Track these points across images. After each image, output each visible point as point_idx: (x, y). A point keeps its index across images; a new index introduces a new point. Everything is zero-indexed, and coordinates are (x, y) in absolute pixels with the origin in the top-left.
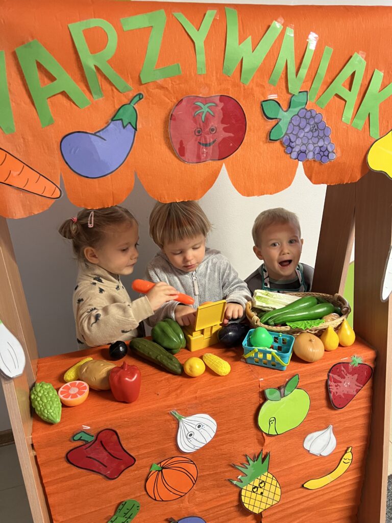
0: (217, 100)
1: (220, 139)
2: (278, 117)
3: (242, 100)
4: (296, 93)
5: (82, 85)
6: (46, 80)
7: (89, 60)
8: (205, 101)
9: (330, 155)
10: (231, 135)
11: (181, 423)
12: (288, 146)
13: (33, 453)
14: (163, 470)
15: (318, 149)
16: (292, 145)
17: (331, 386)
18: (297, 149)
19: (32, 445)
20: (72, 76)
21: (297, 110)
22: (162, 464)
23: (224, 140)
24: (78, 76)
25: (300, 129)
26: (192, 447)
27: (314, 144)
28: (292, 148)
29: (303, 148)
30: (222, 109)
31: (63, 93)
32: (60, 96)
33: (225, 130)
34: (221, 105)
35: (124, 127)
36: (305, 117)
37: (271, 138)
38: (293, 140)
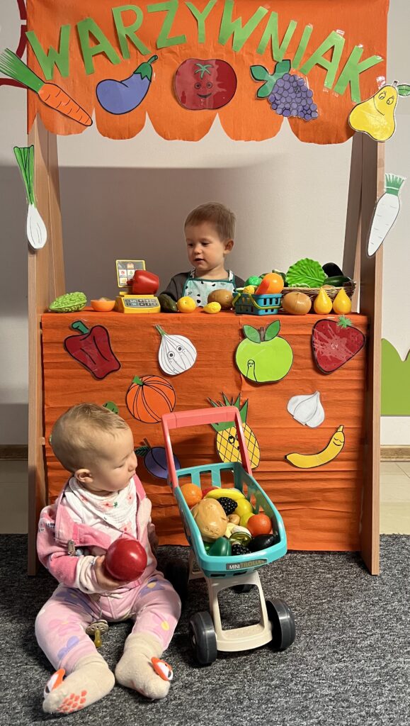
0: (214, 62)
1: (215, 93)
2: (265, 79)
3: (234, 64)
4: (280, 61)
5: (117, 48)
6: (93, 44)
7: (122, 31)
8: (205, 63)
9: (313, 114)
10: (224, 90)
11: (163, 339)
12: (274, 104)
13: (40, 331)
14: (144, 386)
15: (301, 108)
16: (278, 102)
17: (316, 343)
18: (281, 106)
19: (41, 323)
20: (111, 42)
21: (282, 74)
22: (144, 379)
23: (218, 93)
24: (115, 43)
25: (284, 90)
26: (172, 369)
27: (297, 103)
28: (277, 105)
29: (287, 106)
30: (218, 70)
31: (103, 53)
32: (101, 56)
33: (220, 86)
34: (217, 66)
35: (142, 79)
36: (288, 81)
37: (259, 95)
38: (278, 97)
